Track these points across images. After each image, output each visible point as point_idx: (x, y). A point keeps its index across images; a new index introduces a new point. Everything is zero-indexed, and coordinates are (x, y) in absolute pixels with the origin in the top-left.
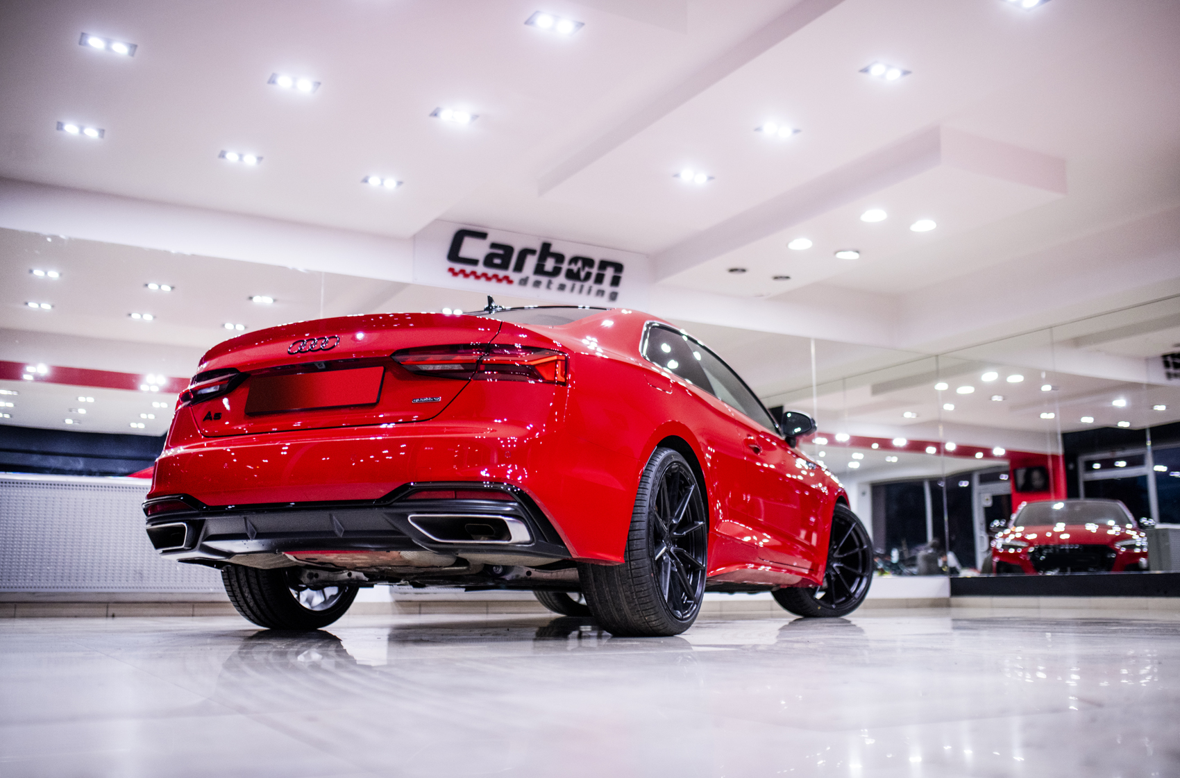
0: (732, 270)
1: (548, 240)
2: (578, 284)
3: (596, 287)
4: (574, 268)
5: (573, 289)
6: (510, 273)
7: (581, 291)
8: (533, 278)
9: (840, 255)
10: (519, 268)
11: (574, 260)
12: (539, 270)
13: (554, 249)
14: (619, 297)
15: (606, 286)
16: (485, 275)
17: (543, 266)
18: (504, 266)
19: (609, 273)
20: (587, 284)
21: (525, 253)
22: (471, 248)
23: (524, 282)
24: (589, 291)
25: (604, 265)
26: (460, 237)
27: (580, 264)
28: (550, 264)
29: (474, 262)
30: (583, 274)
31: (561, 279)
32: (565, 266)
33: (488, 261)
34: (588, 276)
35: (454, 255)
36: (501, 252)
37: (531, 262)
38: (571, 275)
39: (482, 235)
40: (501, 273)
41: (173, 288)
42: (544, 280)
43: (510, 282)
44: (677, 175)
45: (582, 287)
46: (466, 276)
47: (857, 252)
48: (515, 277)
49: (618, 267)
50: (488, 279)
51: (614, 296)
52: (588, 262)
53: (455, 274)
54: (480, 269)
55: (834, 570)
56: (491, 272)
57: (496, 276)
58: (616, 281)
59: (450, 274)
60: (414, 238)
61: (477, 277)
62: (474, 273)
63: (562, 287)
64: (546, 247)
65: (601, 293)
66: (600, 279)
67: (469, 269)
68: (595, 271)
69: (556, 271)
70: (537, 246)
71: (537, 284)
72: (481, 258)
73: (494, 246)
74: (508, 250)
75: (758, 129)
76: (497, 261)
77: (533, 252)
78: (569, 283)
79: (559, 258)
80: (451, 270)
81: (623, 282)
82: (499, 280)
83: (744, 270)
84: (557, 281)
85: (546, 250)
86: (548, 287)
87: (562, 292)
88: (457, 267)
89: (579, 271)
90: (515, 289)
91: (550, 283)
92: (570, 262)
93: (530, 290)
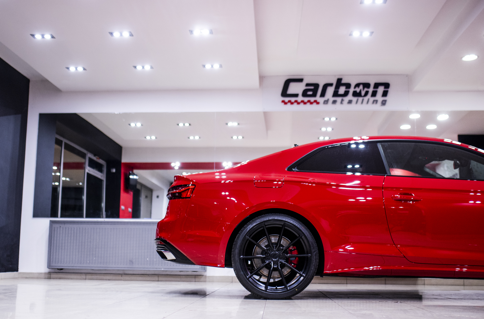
1: (340, 77)
2: (360, 99)
3: (372, 99)
4: (358, 90)
5: (357, 102)
6: (318, 98)
7: (362, 103)
8: (332, 99)
10: (323, 95)
11: (358, 85)
12: (336, 94)
13: (343, 81)
14: (388, 103)
15: (379, 97)
16: (302, 101)
17: (338, 91)
18: (314, 95)
19: (381, 90)
20: (366, 99)
21: (326, 86)
22: (295, 88)
23: (326, 102)
24: (368, 102)
25: (377, 85)
26: (287, 83)
27: (361, 87)
28: (342, 90)
29: (296, 95)
30: (363, 93)
31: (350, 97)
32: (352, 90)
33: (305, 94)
34: (367, 93)
35: (284, 93)
36: (312, 88)
37: (330, 91)
38: (356, 94)
39: (301, 80)
40: (312, 99)
42: (339, 99)
43: (318, 103)
45: (363, 100)
46: (292, 103)
48: (321, 100)
49: (387, 86)
50: (305, 103)
51: (384, 103)
52: (367, 85)
53: (286, 103)
54: (300, 98)
56: (306, 99)
58: (385, 94)
59: (283, 104)
60: (262, 88)
61: (299, 103)
62: (296, 101)
63: (350, 102)
64: (339, 81)
65: (376, 102)
66: (374, 94)
67: (293, 99)
68: (371, 90)
69: (346, 94)
71: (334, 102)
72: (300, 93)
73: (307, 85)
74: (316, 86)
76: (310, 93)
77: (331, 85)
78: (354, 99)
79: (348, 86)
80: (283, 101)
81: (389, 94)
82: (311, 103)
84: (346, 99)
85: (339, 82)
86: (341, 103)
87: (350, 105)
88: (287, 99)
89: (360, 91)
90: (321, 107)
91: (342, 100)
92: (355, 87)
93: (330, 106)
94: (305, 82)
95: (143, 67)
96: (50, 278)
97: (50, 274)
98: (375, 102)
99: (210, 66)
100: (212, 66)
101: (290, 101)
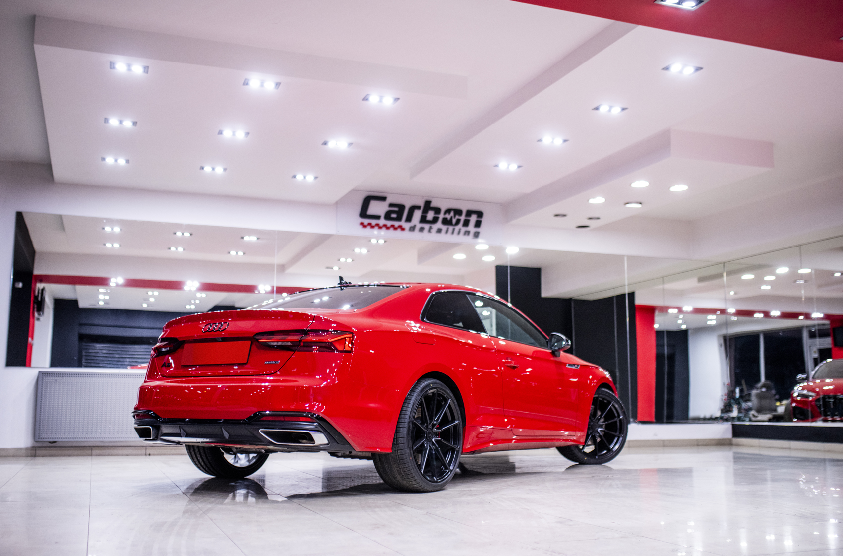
0: (557, 215)
2: (451, 228)
3: (464, 229)
4: (448, 216)
5: (447, 231)
6: (403, 223)
7: (453, 233)
8: (419, 226)
9: (628, 206)
10: (409, 219)
11: (448, 211)
12: (423, 220)
13: (433, 205)
14: (480, 235)
15: (471, 228)
16: (385, 226)
17: (426, 217)
18: (399, 219)
19: (473, 219)
20: (457, 228)
21: (413, 209)
22: (377, 208)
23: (412, 229)
24: (459, 233)
25: (469, 213)
26: (367, 201)
27: (452, 214)
28: (431, 215)
29: (378, 217)
30: (454, 221)
31: (439, 224)
32: (441, 216)
33: (388, 216)
34: (458, 222)
35: (364, 214)
36: (396, 209)
37: (417, 215)
38: (446, 222)
39: (383, 199)
40: (396, 224)
41: (191, 234)
42: (427, 226)
43: (403, 229)
44: (496, 166)
45: (454, 230)
46: (372, 227)
47: (640, 203)
48: (406, 226)
49: (480, 214)
50: (388, 228)
51: (476, 235)
52: (458, 212)
53: (365, 226)
54: (382, 222)
55: (598, 433)
56: (389, 223)
57: (393, 226)
58: (478, 224)
59: (361, 226)
60: (337, 203)
61: (380, 228)
62: (377, 225)
63: (439, 231)
64: (428, 204)
66: (466, 223)
67: (374, 222)
68: (463, 218)
69: (435, 220)
70: (422, 204)
71: (422, 229)
72: (383, 215)
73: (391, 205)
74: (401, 207)
75: (540, 141)
76: (394, 216)
77: (418, 208)
78: (444, 228)
79: (437, 210)
80: (362, 224)
82: (395, 229)
83: (565, 216)
84: (436, 226)
85: (428, 206)
86: (430, 231)
87: (439, 235)
88: (366, 221)
89: (451, 218)
90: (406, 234)
91: (431, 228)
92: (445, 213)
93: (416, 234)
94: (389, 201)
95: (213, 169)
96: (35, 456)
97: (36, 450)
98: (467, 233)
99: (303, 177)
100: (305, 177)
101: (370, 224)
